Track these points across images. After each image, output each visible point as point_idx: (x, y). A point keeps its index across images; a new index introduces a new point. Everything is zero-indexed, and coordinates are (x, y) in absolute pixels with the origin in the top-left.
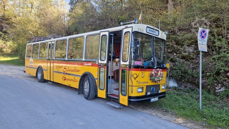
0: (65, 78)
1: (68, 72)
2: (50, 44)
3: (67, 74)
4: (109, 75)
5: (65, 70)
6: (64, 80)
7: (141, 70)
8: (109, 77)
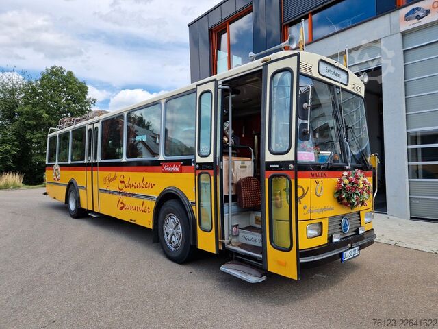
0: (122, 203)
1: (128, 190)
2: (90, 130)
3: (126, 194)
4: (225, 194)
5: (122, 186)
6: (121, 209)
7: (313, 176)
8: (227, 197)
